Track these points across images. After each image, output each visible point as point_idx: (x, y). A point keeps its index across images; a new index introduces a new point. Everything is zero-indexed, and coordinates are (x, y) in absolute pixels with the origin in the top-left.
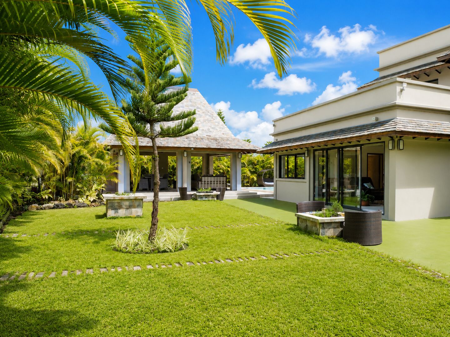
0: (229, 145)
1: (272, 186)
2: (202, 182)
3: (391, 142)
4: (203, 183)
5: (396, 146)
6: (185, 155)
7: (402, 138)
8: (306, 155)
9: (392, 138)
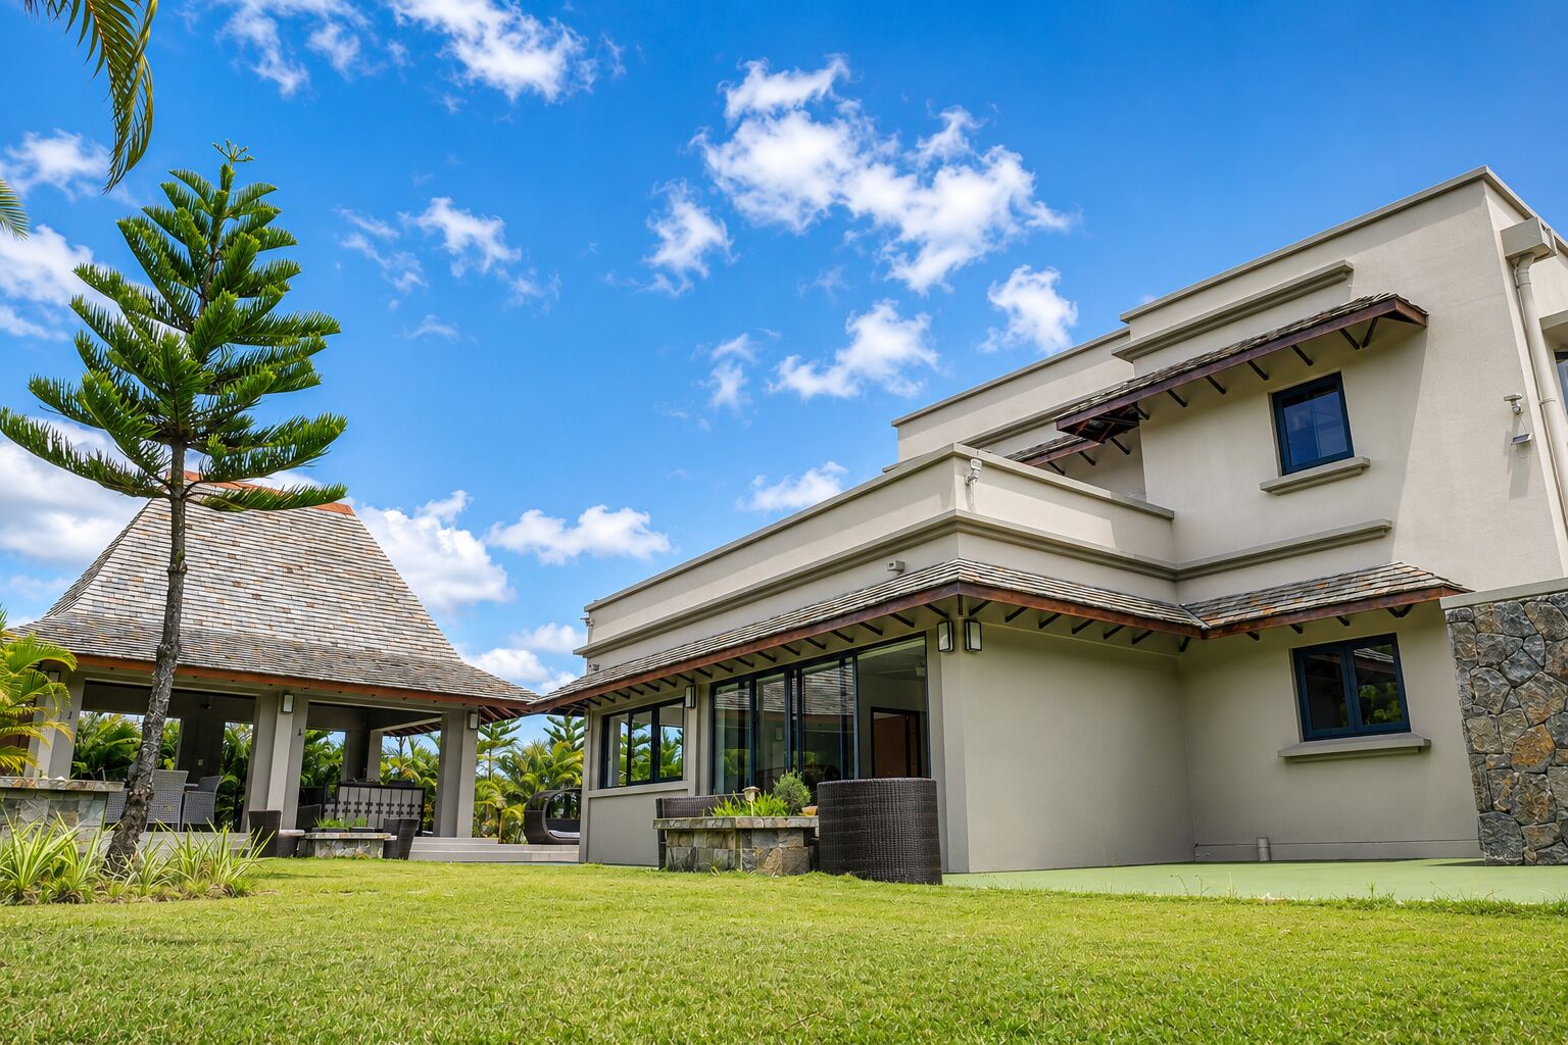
0: (439, 683)
1: (576, 842)
2: (337, 803)
3: (943, 627)
4: (341, 807)
5: (959, 639)
6: (288, 708)
7: (977, 615)
8: (688, 704)
9: (946, 617)
